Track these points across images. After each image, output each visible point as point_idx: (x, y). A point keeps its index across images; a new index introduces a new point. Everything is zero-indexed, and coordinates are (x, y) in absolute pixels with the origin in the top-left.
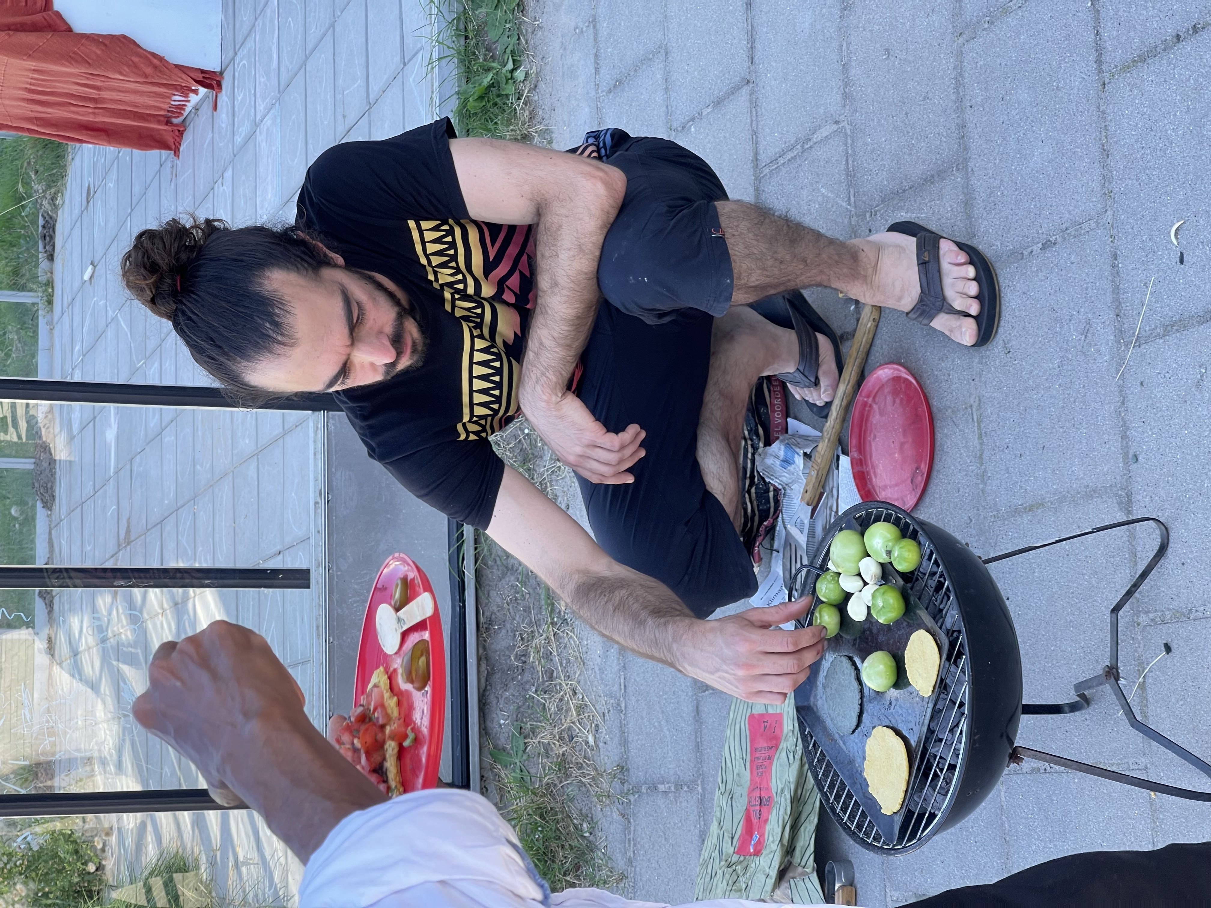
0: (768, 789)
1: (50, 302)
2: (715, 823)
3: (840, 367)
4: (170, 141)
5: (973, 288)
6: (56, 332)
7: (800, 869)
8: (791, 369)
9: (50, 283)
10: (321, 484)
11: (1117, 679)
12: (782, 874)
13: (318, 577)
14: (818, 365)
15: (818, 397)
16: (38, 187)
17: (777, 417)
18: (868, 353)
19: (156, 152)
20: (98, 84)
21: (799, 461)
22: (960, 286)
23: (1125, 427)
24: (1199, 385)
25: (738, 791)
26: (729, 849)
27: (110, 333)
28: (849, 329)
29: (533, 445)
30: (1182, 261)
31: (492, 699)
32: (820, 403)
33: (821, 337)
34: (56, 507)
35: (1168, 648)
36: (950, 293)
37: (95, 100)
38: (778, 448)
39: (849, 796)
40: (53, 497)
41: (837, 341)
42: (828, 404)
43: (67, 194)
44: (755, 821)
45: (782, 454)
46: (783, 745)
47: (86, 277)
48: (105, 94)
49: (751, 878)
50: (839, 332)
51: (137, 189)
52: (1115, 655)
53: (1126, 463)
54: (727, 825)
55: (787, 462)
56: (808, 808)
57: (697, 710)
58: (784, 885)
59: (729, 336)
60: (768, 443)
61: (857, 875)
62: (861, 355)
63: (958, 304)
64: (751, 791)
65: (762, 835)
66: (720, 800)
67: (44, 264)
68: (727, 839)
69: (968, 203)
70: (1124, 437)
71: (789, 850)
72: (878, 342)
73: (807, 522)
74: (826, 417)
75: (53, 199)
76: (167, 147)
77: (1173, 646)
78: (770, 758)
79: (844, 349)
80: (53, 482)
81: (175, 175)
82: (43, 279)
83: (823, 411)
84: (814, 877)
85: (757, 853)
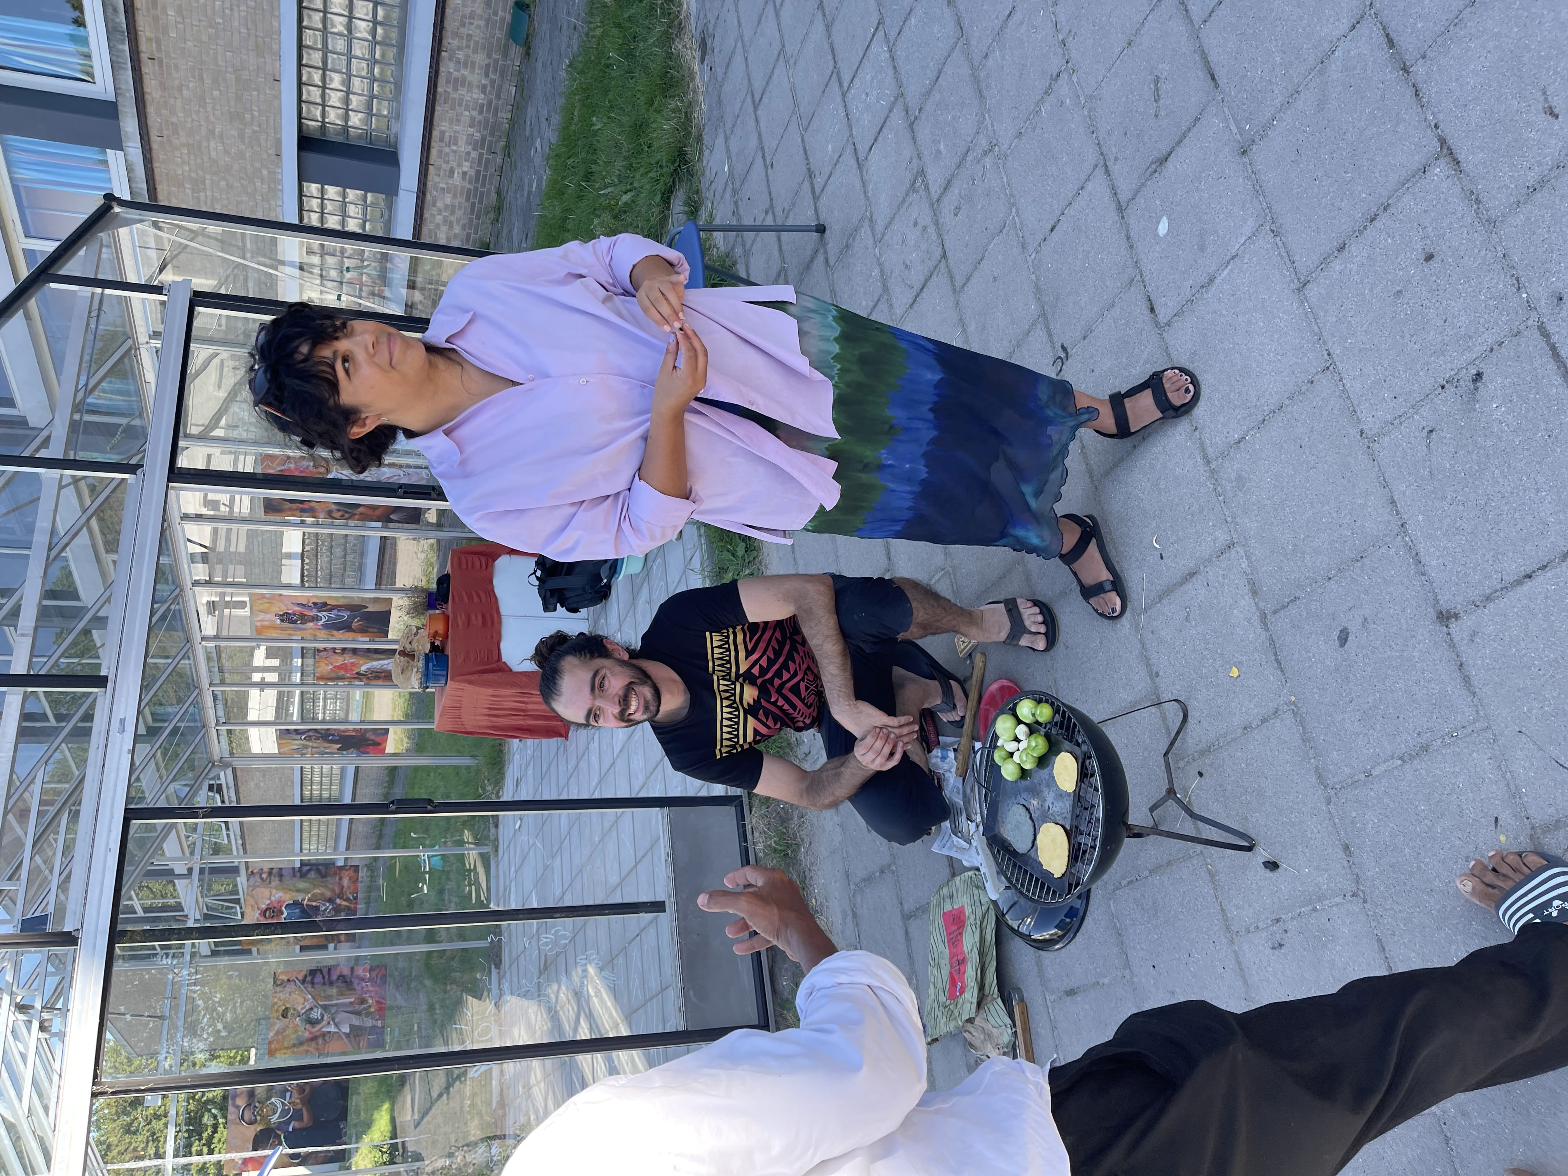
0: (963, 952)
1: (497, 851)
2: (932, 986)
3: (967, 696)
4: (563, 732)
5: (1040, 618)
6: (500, 866)
7: (989, 998)
8: (939, 702)
9: (497, 839)
10: (668, 849)
11: (1175, 794)
12: (979, 1005)
13: (670, 906)
14: (953, 697)
15: (955, 717)
16: (489, 788)
17: (932, 737)
18: (982, 681)
19: (555, 739)
20: (525, 699)
21: (951, 755)
22: (1033, 619)
23: (1147, 659)
24: (1187, 619)
25: (943, 962)
26: (942, 998)
27: (531, 853)
28: (968, 674)
29: (787, 813)
30: (1162, 558)
31: (777, 970)
32: (958, 719)
33: (952, 682)
34: (502, 967)
35: (1201, 774)
36: (1027, 623)
37: (524, 711)
38: (937, 752)
39: (1031, 876)
40: (501, 961)
41: (962, 683)
42: (963, 718)
43: (505, 788)
44: (956, 977)
45: (940, 754)
46: (968, 923)
47: (517, 827)
48: (530, 707)
49: (962, 1008)
50: (962, 679)
51: (545, 768)
52: (1171, 780)
53: (1151, 679)
54: (939, 985)
55: (944, 758)
56: (989, 957)
57: (907, 933)
58: (982, 1011)
59: (902, 686)
60: (930, 751)
61: (1025, 995)
62: (979, 683)
63: (1033, 629)
64: (951, 958)
65: (963, 982)
66: (932, 971)
67: (493, 830)
68: (941, 993)
69: (1028, 579)
70: (1148, 665)
71: (982, 987)
72: (987, 674)
73: (961, 787)
74: (962, 727)
75: (498, 793)
76: (561, 736)
77: (1204, 772)
78: (961, 934)
79: (966, 686)
80: (501, 952)
81: (566, 750)
82: (492, 837)
83: (960, 724)
84: (999, 1001)
85: (962, 991)
